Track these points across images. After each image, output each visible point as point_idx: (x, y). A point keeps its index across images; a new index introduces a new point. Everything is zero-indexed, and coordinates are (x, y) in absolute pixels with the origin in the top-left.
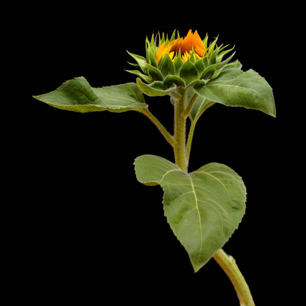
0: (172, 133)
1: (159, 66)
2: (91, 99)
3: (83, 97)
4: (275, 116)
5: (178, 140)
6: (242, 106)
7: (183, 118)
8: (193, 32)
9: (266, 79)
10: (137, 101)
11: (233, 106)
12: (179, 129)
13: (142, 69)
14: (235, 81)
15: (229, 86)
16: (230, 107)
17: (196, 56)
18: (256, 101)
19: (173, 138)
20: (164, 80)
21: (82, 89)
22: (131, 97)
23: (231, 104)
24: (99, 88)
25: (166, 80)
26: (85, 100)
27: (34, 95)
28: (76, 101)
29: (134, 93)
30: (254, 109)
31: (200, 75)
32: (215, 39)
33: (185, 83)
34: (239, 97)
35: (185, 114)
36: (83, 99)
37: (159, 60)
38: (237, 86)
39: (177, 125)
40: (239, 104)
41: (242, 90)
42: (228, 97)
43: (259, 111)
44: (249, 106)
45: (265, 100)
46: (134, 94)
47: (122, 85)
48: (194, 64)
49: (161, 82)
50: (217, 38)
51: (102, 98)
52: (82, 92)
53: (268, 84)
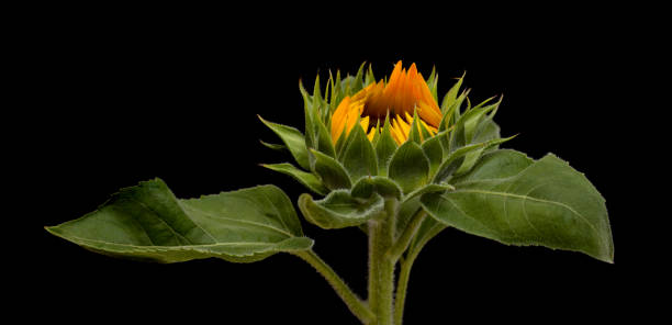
0: (364, 295)
1: (338, 151)
2: (180, 230)
3: (162, 225)
4: (612, 262)
5: (377, 311)
6: (542, 244)
7: (389, 263)
8: (406, 66)
9: (589, 177)
10: (283, 227)
11: (519, 244)
12: (380, 288)
13: (297, 159)
14: (517, 182)
15: (505, 194)
16: (512, 246)
17: (422, 126)
18: (573, 231)
19: (365, 306)
20: (354, 185)
21: (158, 208)
22: (267, 219)
23: (515, 240)
24: (192, 200)
25: (358, 185)
26: (166, 233)
27: (49, 225)
28: (144, 235)
29: (275, 209)
30: (568, 249)
31: (434, 170)
32: (457, 81)
33: (401, 190)
34: (534, 224)
35: (393, 252)
36: (162, 231)
37: (337, 137)
38: (525, 197)
39: (377, 278)
40: (533, 239)
41: (537, 204)
42: (506, 224)
43: (580, 253)
44: (558, 242)
45: (592, 227)
46: (275, 211)
47: (245, 190)
48: (420, 147)
49: (346, 191)
50: (461, 80)
51: (205, 227)
52: (158, 215)
53: (594, 188)
